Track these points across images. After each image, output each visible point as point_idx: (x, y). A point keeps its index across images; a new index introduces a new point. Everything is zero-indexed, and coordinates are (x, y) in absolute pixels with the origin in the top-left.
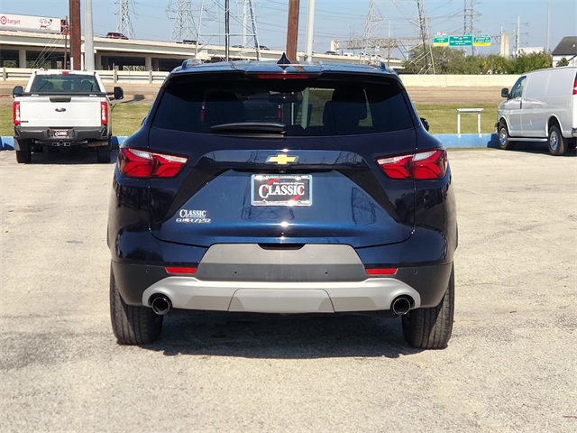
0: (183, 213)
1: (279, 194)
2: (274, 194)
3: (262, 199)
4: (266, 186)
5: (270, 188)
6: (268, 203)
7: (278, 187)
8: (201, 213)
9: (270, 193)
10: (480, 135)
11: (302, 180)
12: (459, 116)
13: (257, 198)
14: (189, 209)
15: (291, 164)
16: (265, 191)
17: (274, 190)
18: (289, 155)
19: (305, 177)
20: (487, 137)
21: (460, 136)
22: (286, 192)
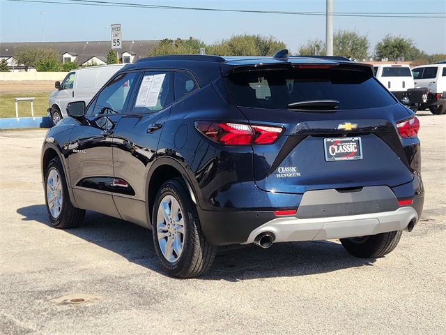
0: (281, 170)
1: (342, 152)
2: (339, 152)
3: (332, 156)
4: (333, 146)
5: (336, 147)
6: (336, 159)
7: (341, 147)
8: (293, 169)
9: (336, 151)
10: (34, 118)
11: (355, 141)
12: (16, 103)
13: (330, 156)
14: (284, 166)
15: (353, 129)
16: (333, 151)
17: (338, 149)
18: (352, 123)
19: (356, 138)
20: (39, 119)
21: (18, 119)
22: (346, 150)
